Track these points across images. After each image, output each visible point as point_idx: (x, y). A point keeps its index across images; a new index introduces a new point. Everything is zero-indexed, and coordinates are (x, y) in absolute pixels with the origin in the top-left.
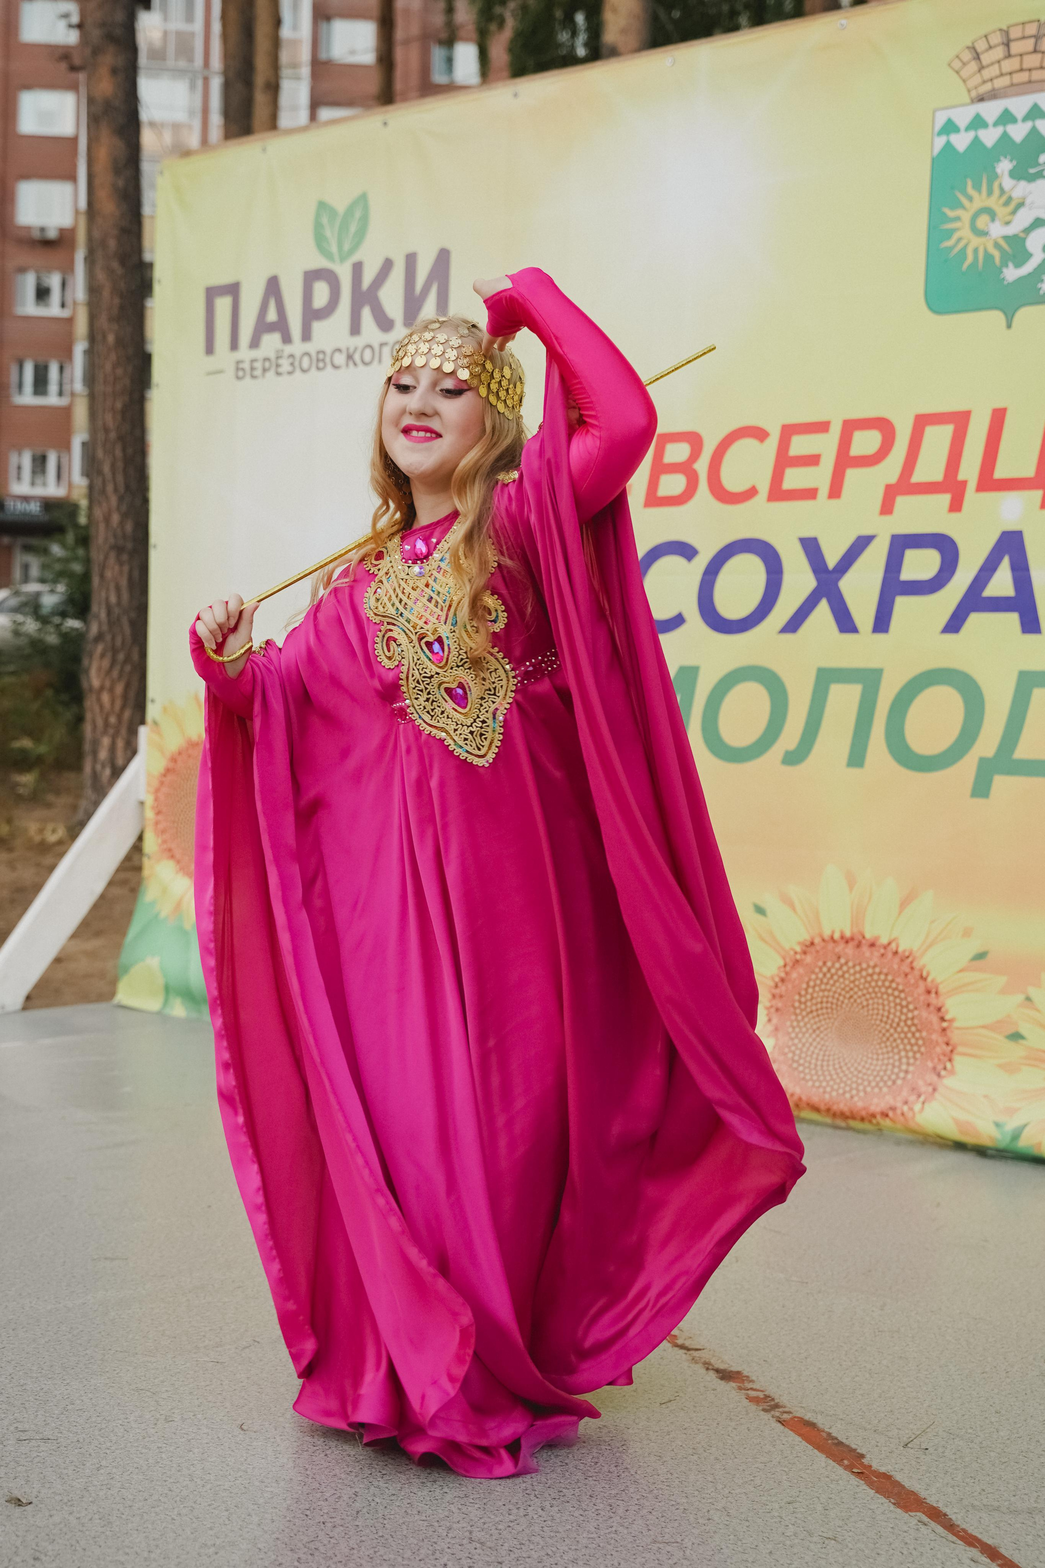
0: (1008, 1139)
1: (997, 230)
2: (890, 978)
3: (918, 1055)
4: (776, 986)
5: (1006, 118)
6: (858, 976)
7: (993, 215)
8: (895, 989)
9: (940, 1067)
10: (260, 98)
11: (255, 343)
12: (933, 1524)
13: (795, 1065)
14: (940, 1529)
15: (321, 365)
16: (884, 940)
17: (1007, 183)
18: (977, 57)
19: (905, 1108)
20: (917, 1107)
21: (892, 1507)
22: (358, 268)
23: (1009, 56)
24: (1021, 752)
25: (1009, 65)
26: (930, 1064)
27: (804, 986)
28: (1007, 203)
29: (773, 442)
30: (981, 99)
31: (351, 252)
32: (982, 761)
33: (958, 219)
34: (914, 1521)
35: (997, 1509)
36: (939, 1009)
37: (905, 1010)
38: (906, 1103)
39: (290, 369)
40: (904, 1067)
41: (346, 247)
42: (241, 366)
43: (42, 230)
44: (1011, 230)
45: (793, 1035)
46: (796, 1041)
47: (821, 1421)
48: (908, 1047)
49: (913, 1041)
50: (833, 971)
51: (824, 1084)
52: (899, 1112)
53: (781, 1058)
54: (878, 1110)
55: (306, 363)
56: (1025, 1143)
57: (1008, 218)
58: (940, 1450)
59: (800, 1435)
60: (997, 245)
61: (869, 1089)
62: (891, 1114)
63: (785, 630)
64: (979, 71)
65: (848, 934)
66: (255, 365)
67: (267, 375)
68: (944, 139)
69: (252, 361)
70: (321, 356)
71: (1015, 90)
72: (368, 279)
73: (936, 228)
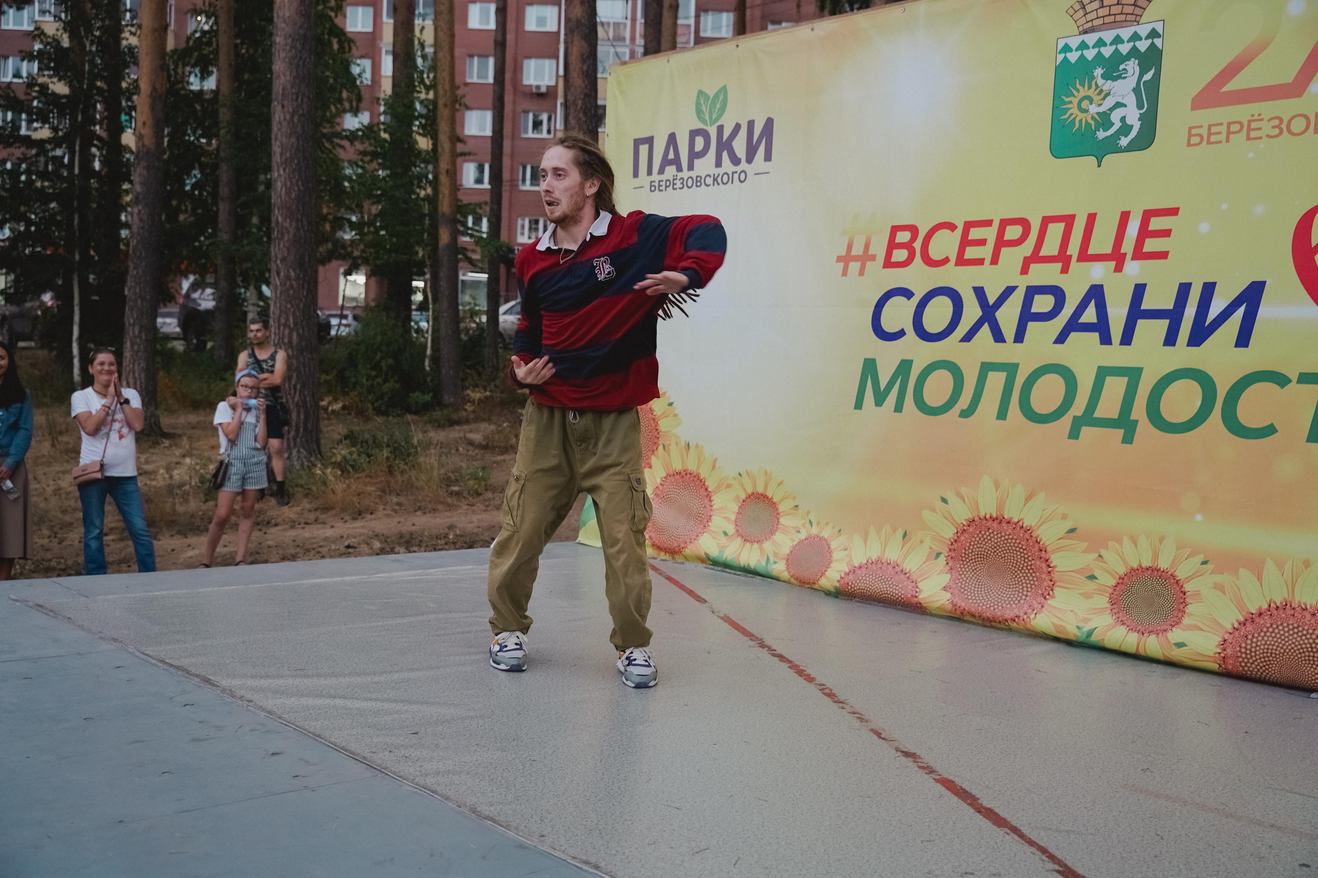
0: (1085, 636)
1: (1093, 109)
2: (1018, 541)
3: (1033, 586)
4: (952, 544)
5: (1101, 43)
6: (999, 540)
7: (1091, 101)
8: (1022, 548)
9: (1046, 593)
10: (666, 14)
11: (661, 171)
12: (1012, 834)
13: (962, 590)
14: (1016, 837)
15: (699, 184)
16: (1016, 520)
17: (1100, 81)
18: (1084, 7)
19: (1025, 617)
20: (1032, 616)
21: (991, 825)
22: (720, 129)
23: (1102, 7)
24: (1098, 414)
25: (1101, 12)
26: (1040, 592)
27: (968, 545)
28: (1099, 94)
29: (959, 231)
30: (1085, 32)
31: (717, 119)
32: (1075, 418)
33: (1071, 102)
34: (1002, 833)
35: (1050, 829)
36: (1047, 561)
37: (1026, 560)
38: (1026, 614)
39: (681, 186)
40: (1025, 593)
41: (714, 117)
42: (653, 184)
43: (538, 87)
44: (1101, 109)
45: (961, 573)
46: (963, 576)
47: (957, 780)
48: (1028, 582)
49: (1031, 578)
50: (985, 536)
51: (979, 601)
52: (1021, 618)
53: (955, 586)
54: (1009, 617)
55: (690, 184)
56: (1094, 639)
57: (1101, 102)
58: (1022, 798)
59: (945, 786)
60: (1093, 118)
61: (1004, 605)
62: (1017, 620)
63: (962, 341)
64: (1085, 15)
65: (994, 515)
66: (661, 183)
67: (668, 189)
68: (1063, 55)
69: (659, 181)
70: (699, 179)
71: (1105, 27)
72: (726, 135)
73: (1058, 107)
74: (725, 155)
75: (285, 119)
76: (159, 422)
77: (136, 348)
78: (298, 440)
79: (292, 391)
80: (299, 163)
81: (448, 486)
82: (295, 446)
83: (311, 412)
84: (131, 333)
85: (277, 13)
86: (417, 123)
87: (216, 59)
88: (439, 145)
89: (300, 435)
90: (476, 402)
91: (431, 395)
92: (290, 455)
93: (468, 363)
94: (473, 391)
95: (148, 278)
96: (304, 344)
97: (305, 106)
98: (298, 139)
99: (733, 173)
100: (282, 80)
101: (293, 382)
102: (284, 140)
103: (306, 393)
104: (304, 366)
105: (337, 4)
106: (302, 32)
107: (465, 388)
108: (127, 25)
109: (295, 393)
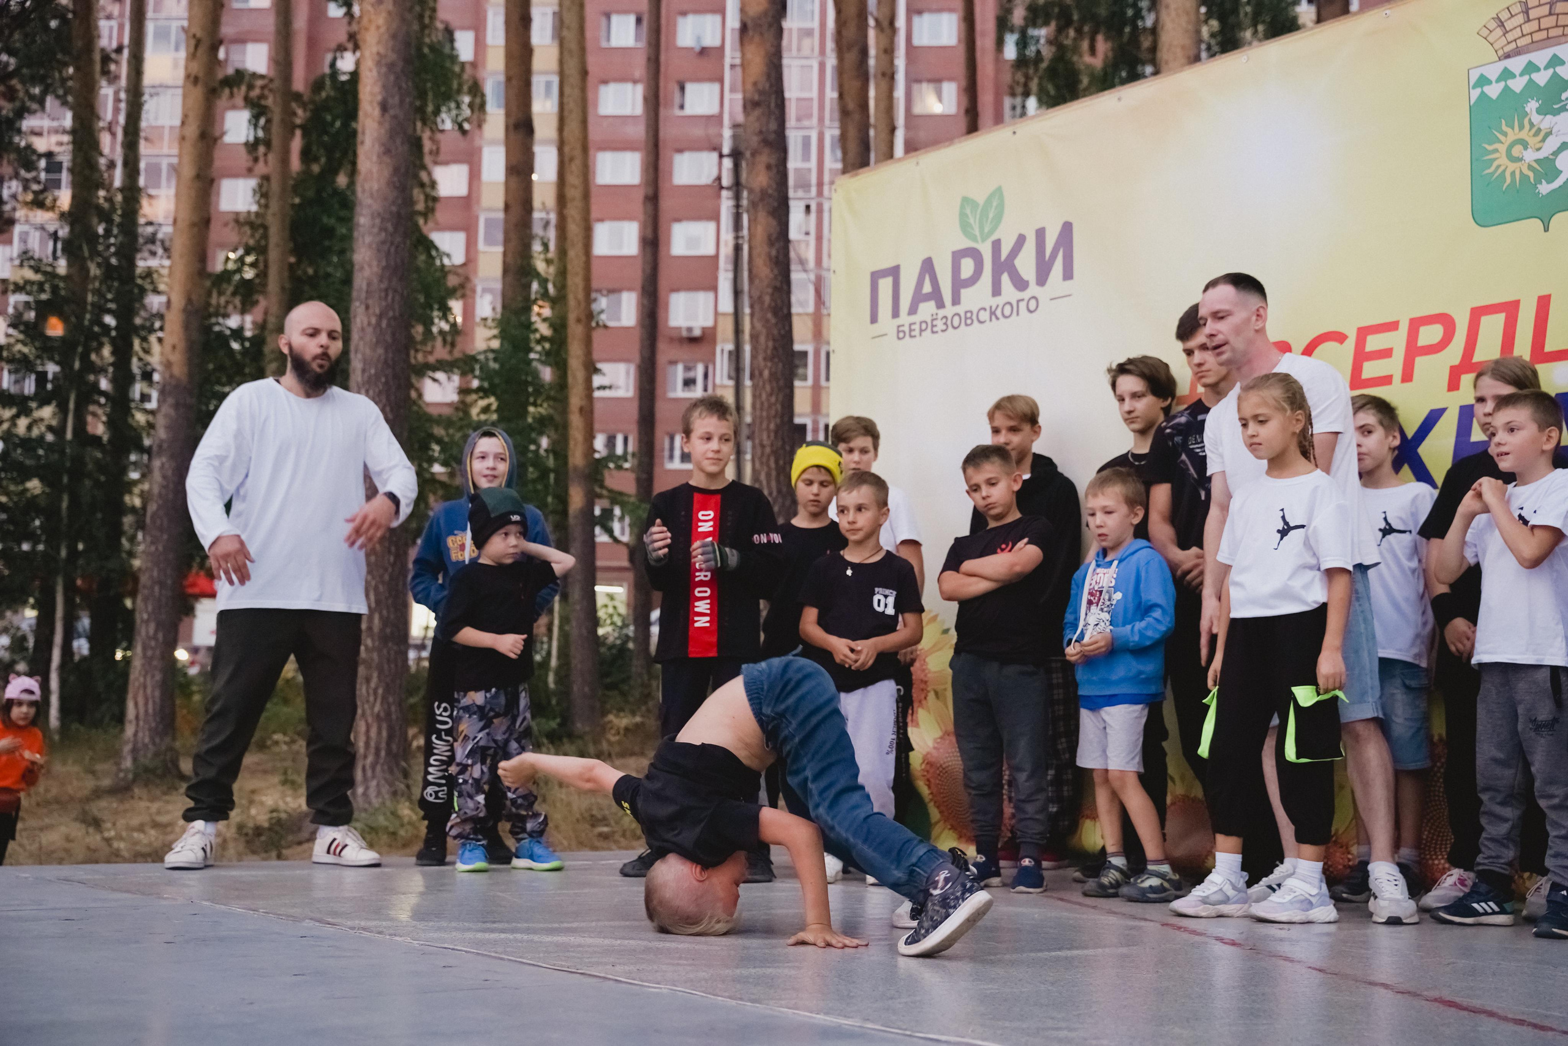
1: (1530, 156)
5: (1531, 68)
7: (1525, 145)
11: (913, 311)
15: (969, 322)
17: (1536, 118)
18: (1502, 24)
22: (997, 245)
23: (1529, 20)
25: (1528, 28)
28: (1536, 134)
29: (1351, 342)
30: (1507, 56)
31: (991, 232)
33: (1496, 151)
39: (944, 327)
41: (986, 230)
42: (902, 329)
43: (690, 329)
44: (1541, 155)
55: (956, 321)
57: (1539, 145)
60: (1530, 167)
64: (1504, 35)
66: (913, 327)
67: (924, 334)
68: (1478, 91)
69: (910, 325)
70: (969, 315)
71: (1536, 46)
72: (1005, 253)
73: (1478, 160)
74: (1005, 278)
75: (369, 324)
76: (177, 760)
77: (149, 653)
78: (378, 768)
79: (372, 699)
80: (387, 383)
81: (593, 826)
82: (374, 777)
83: (397, 728)
84: (143, 632)
85: (363, 187)
86: (539, 348)
87: (264, 285)
88: (569, 373)
89: (381, 761)
90: (622, 732)
91: (558, 720)
92: (367, 788)
93: (608, 680)
94: (617, 716)
95: (171, 556)
96: (388, 630)
97: (396, 307)
98: (386, 351)
99: (1018, 301)
100: (367, 272)
101: (373, 685)
102: (368, 351)
103: (391, 700)
104: (389, 661)
105: (427, 207)
106: (394, 209)
107: (604, 713)
108: (146, 243)
109: (375, 699)
